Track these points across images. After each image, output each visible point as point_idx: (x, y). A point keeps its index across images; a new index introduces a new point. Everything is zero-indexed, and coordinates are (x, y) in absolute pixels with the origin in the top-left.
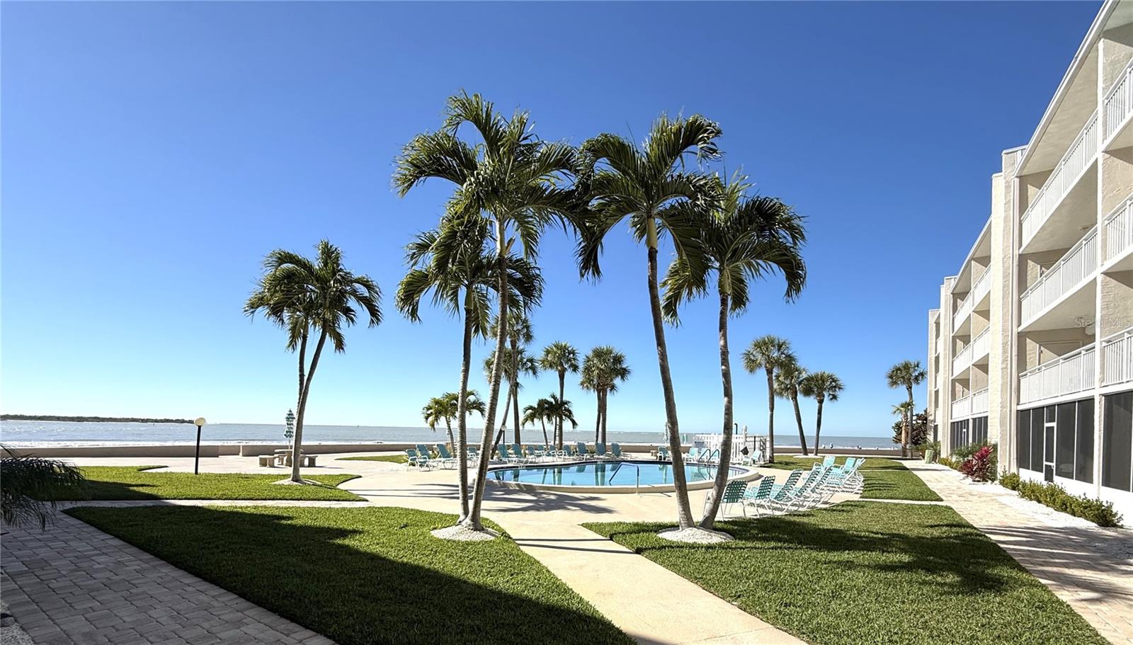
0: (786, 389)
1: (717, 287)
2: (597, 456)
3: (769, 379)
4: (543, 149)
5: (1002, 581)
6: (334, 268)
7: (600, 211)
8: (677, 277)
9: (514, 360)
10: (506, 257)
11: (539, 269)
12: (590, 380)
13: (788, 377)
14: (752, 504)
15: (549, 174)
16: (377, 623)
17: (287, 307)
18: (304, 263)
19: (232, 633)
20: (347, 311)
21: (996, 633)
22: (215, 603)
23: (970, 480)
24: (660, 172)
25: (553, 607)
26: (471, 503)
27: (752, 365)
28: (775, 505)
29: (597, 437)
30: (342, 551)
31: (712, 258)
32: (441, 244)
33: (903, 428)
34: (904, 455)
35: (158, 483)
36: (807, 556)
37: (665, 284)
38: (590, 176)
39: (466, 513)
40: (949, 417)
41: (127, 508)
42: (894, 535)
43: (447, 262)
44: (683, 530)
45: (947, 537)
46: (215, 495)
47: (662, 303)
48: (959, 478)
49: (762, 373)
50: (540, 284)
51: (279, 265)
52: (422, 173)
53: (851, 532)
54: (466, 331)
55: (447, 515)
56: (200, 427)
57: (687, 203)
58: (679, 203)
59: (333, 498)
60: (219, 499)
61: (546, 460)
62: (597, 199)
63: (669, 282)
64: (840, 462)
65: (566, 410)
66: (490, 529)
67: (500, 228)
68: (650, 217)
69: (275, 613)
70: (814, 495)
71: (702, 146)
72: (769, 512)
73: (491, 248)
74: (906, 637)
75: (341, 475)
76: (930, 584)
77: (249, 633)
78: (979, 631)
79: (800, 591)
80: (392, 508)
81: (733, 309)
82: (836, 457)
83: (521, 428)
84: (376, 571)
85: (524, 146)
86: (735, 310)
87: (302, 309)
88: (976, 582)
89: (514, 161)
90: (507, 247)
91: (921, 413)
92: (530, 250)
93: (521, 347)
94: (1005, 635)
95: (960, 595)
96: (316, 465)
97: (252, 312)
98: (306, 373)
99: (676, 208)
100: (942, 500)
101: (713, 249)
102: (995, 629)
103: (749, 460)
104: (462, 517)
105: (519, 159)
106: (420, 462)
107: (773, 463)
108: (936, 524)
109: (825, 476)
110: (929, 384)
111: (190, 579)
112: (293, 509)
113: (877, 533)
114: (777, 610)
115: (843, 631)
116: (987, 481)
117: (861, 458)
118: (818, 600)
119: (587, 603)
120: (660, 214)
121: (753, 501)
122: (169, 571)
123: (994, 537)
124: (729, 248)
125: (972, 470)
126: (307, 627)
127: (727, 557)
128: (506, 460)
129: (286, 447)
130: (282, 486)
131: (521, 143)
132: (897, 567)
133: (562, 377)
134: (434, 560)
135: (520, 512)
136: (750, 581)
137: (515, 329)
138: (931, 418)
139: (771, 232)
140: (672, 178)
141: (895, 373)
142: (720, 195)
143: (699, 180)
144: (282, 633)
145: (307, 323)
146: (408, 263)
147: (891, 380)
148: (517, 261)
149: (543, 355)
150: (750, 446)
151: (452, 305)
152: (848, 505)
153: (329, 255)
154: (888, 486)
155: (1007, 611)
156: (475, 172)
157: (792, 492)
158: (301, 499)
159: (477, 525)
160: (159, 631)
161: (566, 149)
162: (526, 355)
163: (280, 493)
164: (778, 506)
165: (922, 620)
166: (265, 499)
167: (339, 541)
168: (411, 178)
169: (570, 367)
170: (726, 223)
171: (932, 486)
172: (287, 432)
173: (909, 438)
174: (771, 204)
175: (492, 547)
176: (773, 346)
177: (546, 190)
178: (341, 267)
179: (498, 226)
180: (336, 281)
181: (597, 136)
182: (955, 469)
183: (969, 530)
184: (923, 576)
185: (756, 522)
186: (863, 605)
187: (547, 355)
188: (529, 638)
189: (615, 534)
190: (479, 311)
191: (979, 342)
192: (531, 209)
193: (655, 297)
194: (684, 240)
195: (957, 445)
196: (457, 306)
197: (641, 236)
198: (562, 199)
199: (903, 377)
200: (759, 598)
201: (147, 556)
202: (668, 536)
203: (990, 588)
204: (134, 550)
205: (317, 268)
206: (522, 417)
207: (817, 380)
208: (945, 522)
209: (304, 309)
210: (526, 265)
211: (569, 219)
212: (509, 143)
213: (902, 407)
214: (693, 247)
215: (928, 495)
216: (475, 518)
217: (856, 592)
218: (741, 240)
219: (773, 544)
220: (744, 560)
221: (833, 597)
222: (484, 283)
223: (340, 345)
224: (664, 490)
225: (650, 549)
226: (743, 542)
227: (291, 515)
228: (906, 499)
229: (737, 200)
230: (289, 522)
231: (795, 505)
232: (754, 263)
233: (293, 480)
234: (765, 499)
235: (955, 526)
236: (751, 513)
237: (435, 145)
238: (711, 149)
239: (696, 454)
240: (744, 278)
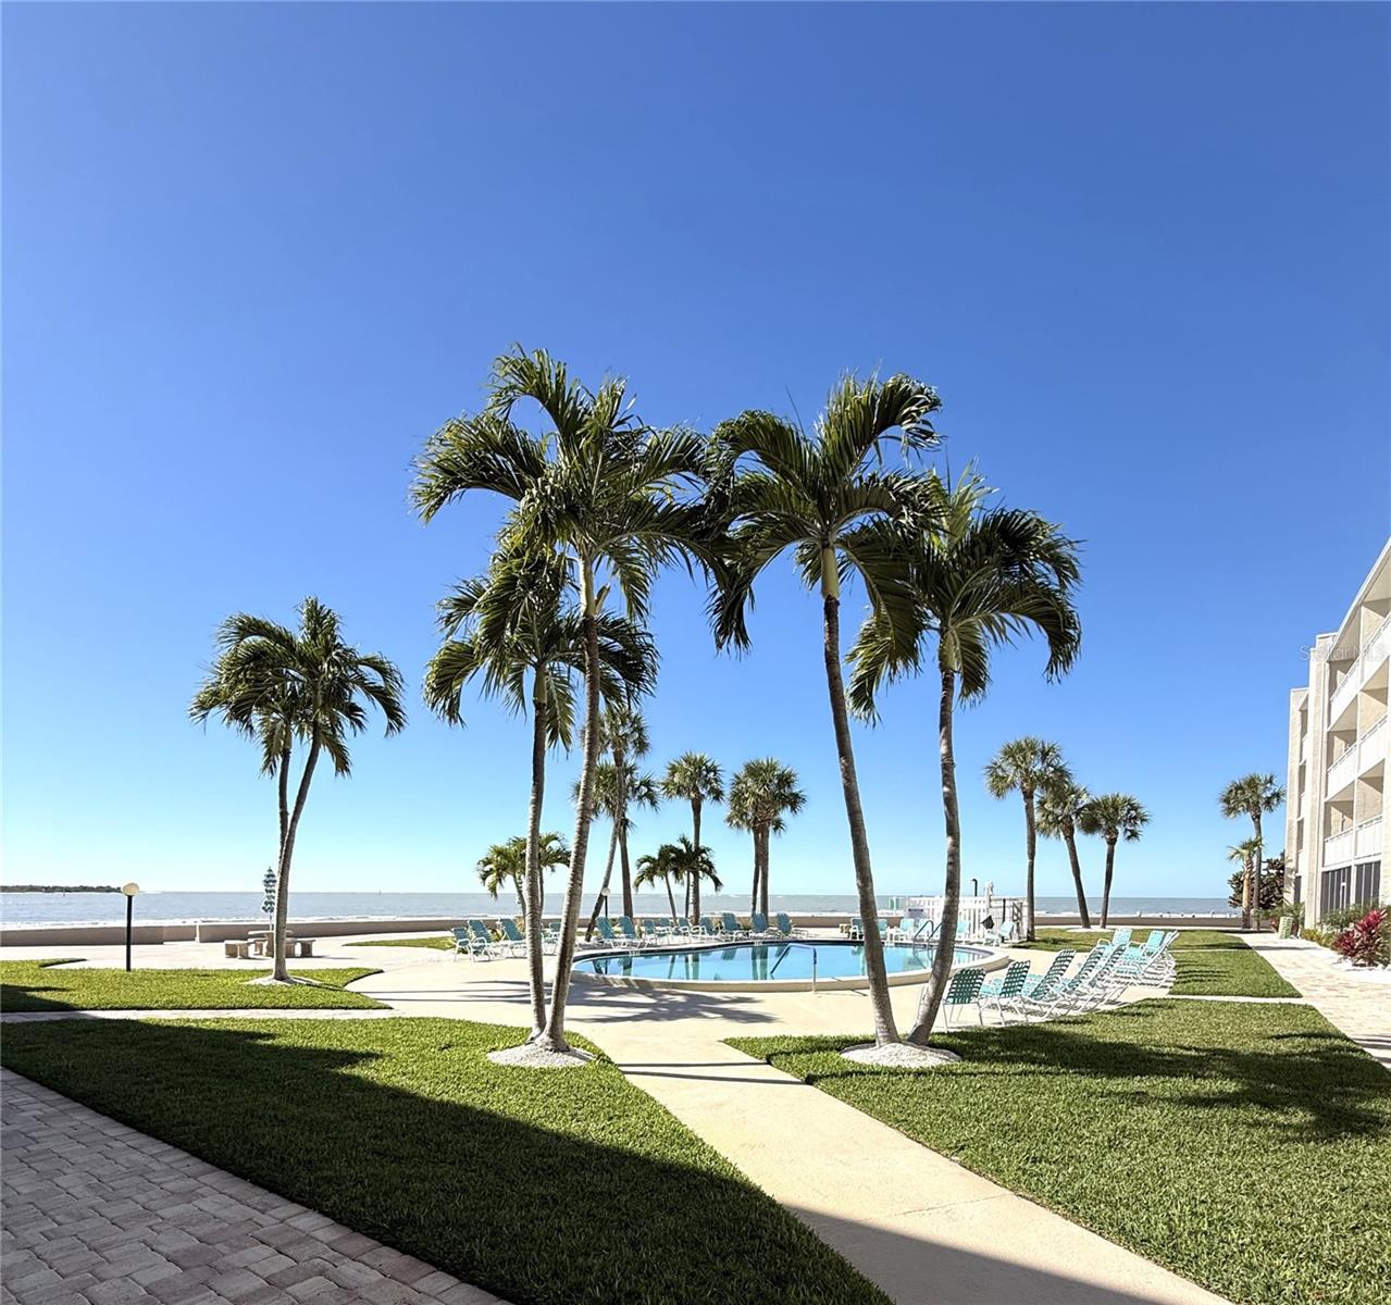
0: (1056, 822)
1: (937, 658)
2: (753, 934)
3: (1027, 808)
4: (650, 440)
5: (1381, 1121)
6: (327, 642)
7: (746, 539)
8: (873, 645)
9: (620, 783)
10: (596, 617)
11: (651, 636)
12: (741, 814)
13: (1058, 804)
14: (994, 1006)
15: (662, 480)
16: (399, 1192)
17: (257, 706)
18: (280, 635)
19: (181, 1209)
20: (352, 710)
21: (1362, 1201)
22: (155, 1166)
23: (1348, 963)
24: (842, 472)
25: (671, 1166)
26: (549, 1010)
27: (1000, 785)
28: (1032, 1007)
29: (754, 904)
30: (350, 1085)
31: (929, 612)
32: (493, 599)
33: (1245, 882)
34: (1246, 925)
35: (69, 986)
36: (1073, 1085)
37: (853, 655)
38: (728, 482)
39: (541, 1025)
40: (1320, 864)
41: (23, 1023)
42: (1215, 1052)
43: (503, 628)
44: (880, 1047)
45: (1300, 1054)
46: (157, 1002)
47: (848, 687)
48: (1331, 961)
49: (1016, 798)
50: (653, 661)
51: (242, 640)
52: (456, 482)
53: (1147, 1047)
54: (536, 737)
55: (512, 1029)
56: (130, 898)
57: (887, 521)
58: (875, 524)
59: (337, 1005)
60: (163, 1008)
61: (673, 941)
62: (743, 519)
63: (861, 652)
64: (1139, 938)
65: (704, 862)
66: (580, 1050)
67: (585, 570)
68: (826, 546)
69: (246, 1180)
70: (1092, 990)
71: (909, 426)
72: (1020, 1018)
73: (573, 604)
74: (1219, 1207)
75: (351, 969)
76: (1265, 1126)
77: (206, 1209)
78: (1336, 1198)
79: (1059, 1139)
80: (428, 1019)
81: (964, 695)
82: (1134, 930)
83: (633, 891)
84: (400, 1115)
85: (619, 434)
86: (967, 696)
87: (279, 709)
88: (1339, 1123)
89: (606, 458)
90: (597, 602)
91: (1275, 858)
92: (635, 605)
93: (630, 763)
94: (1376, 1203)
95: (1312, 1143)
96: (314, 954)
97: (204, 716)
98: (291, 809)
99: (869, 531)
100: (1300, 996)
101: (930, 596)
102: (1362, 1194)
103: (995, 937)
104: (536, 1031)
105: (613, 456)
106: (475, 948)
107: (1034, 941)
108: (1285, 1033)
109: (1113, 959)
110: (1289, 808)
111: (118, 1130)
112: (276, 1023)
113: (1189, 1049)
114: (1019, 1168)
115: (1120, 1198)
116: (1377, 965)
117: (1173, 931)
118: (1086, 1153)
119: (725, 1160)
120: (843, 543)
121: (995, 1001)
122: (85, 1118)
123: (1376, 1053)
124: (955, 595)
125: (1352, 947)
126: (292, 1200)
127: (946, 1088)
128: (611, 942)
129: (266, 927)
130: (259, 988)
131: (615, 430)
132: (1216, 1100)
133: (697, 809)
134: (490, 1098)
135: (629, 1023)
136: (981, 1124)
137: (621, 733)
138: (1290, 865)
139: (1022, 569)
140: (861, 481)
141: (1233, 794)
142: (941, 507)
143: (905, 483)
144: (255, 1208)
145: (288, 730)
146: (442, 630)
147: (1226, 805)
148: (615, 623)
149: (667, 776)
150: (996, 915)
151: (513, 696)
152: (1148, 1006)
153: (319, 620)
154: (1215, 975)
155: (1385, 1166)
156: (539, 480)
157: (1060, 986)
158: (288, 1007)
159: (559, 1044)
160: (70, 1207)
161: (689, 438)
162: (639, 775)
163: (255, 998)
164: (1036, 1008)
165: (1247, 1181)
166: (234, 1008)
167: (345, 1071)
168: (439, 490)
169: (709, 793)
170: (950, 553)
171: (1287, 974)
172: (266, 903)
173: (1254, 898)
174: (1024, 521)
175: (581, 1077)
176: (1034, 753)
177: (658, 505)
178: (338, 640)
179: (581, 567)
180: (332, 663)
181: (737, 415)
182: (1325, 946)
183: (1337, 1042)
184: (1255, 1113)
185: (998, 1033)
186: (1156, 1159)
187: (673, 774)
188: (632, 1214)
189: (775, 1054)
190: (557, 706)
191: (1370, 741)
192: (635, 538)
193: (835, 679)
194: (882, 583)
195: (1331, 907)
196: (522, 697)
197: (813, 579)
198: (685, 520)
199: (1247, 801)
200: (993, 1150)
201: (53, 1096)
202: (857, 1056)
203: (1358, 1132)
204: (33, 1087)
205: (302, 642)
206: (634, 874)
207: (1105, 808)
208: (1301, 1030)
209: (284, 710)
210: (629, 630)
211: (696, 554)
212: (594, 430)
213: (1244, 848)
214: (896, 595)
215: (1278, 988)
216: (555, 1033)
217: (1146, 1139)
218: (974, 581)
219: (1021, 1067)
220: (974, 1092)
221: (1110, 1147)
222: (563, 659)
223: (342, 764)
224: (856, 985)
225: (827, 1076)
226: (976, 1064)
227: (272, 1031)
228: (1242, 995)
229: (968, 514)
230: (270, 1042)
231: (1064, 1006)
232: (996, 618)
233: (275, 978)
234: (1015, 998)
235: (1316, 1036)
236: (992, 1020)
237: (476, 436)
238: (922, 431)
239: (912, 928)
240: (981, 643)
